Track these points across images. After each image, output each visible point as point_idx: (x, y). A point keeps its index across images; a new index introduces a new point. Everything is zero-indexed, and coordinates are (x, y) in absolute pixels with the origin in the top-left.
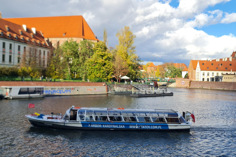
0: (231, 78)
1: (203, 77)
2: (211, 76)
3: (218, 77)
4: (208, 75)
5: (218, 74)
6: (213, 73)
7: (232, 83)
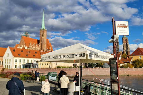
0: (47, 64)
1: (16, 64)
2: (22, 63)
3: (28, 64)
4: (20, 62)
5: (28, 60)
6: (24, 60)
7: (46, 69)
